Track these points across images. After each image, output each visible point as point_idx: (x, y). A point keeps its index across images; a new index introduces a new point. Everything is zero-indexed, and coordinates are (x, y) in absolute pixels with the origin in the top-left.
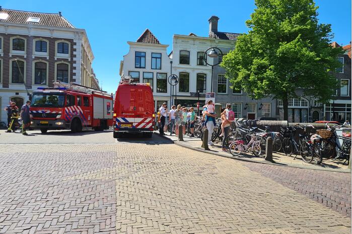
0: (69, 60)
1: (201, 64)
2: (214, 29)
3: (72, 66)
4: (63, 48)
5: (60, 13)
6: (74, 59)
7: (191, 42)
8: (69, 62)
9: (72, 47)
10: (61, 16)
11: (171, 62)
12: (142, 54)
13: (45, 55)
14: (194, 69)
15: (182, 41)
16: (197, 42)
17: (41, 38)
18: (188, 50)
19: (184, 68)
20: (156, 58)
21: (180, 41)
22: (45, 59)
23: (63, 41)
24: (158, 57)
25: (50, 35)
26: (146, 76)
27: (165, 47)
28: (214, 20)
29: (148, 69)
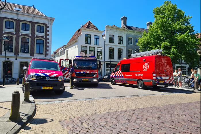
0: (45, 37)
1: (120, 43)
2: (125, 24)
3: (46, 41)
4: (40, 29)
5: (33, 6)
6: (48, 37)
7: (115, 30)
8: (44, 38)
9: (46, 29)
10: (35, 8)
11: (105, 41)
12: (89, 36)
13: (29, 33)
14: (116, 46)
15: (111, 29)
16: (118, 31)
17: (26, 22)
18: (113, 35)
19: (111, 45)
20: (96, 38)
21: (109, 29)
22: (28, 35)
23: (41, 25)
24: (97, 38)
25: (32, 20)
26: (91, 49)
27: (101, 32)
28: (125, 19)
29: (92, 45)
